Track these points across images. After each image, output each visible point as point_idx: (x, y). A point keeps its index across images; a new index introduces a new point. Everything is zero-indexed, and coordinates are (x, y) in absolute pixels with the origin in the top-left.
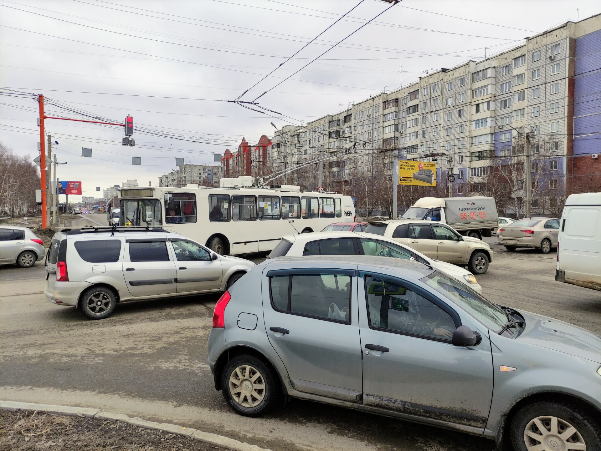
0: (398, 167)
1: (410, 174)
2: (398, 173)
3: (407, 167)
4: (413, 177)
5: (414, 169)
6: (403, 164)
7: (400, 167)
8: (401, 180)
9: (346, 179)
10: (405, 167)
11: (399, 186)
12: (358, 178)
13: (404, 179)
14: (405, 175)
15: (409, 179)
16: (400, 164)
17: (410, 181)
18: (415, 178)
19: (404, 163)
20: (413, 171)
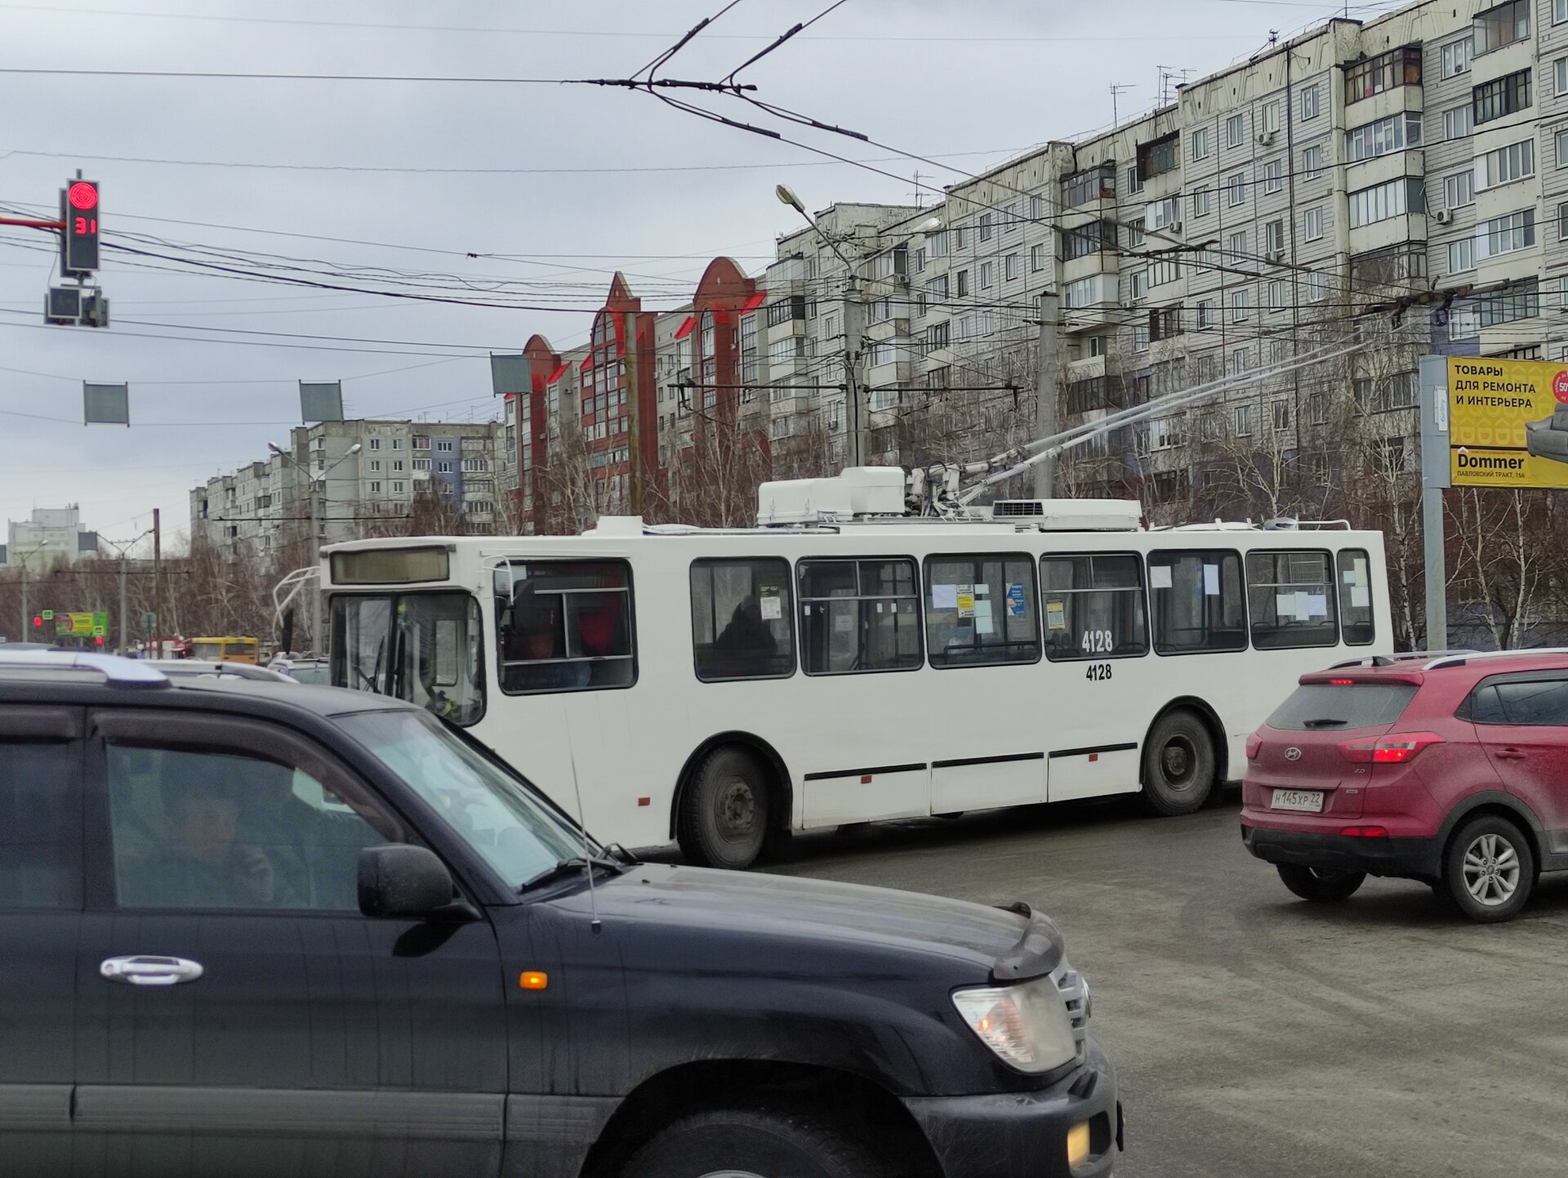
0: (1441, 395)
1: (1510, 428)
2: (1443, 426)
3: (1489, 393)
4: (1523, 443)
5: (1529, 404)
6: (1470, 377)
7: (1454, 393)
8: (1463, 461)
9: (1162, 467)
10: (1479, 393)
11: (1451, 495)
12: (1225, 461)
13: (1479, 455)
14: (1485, 436)
15: (1503, 456)
16: (1455, 377)
17: (1512, 463)
18: (1539, 448)
19: (1473, 370)
20: (1525, 415)
